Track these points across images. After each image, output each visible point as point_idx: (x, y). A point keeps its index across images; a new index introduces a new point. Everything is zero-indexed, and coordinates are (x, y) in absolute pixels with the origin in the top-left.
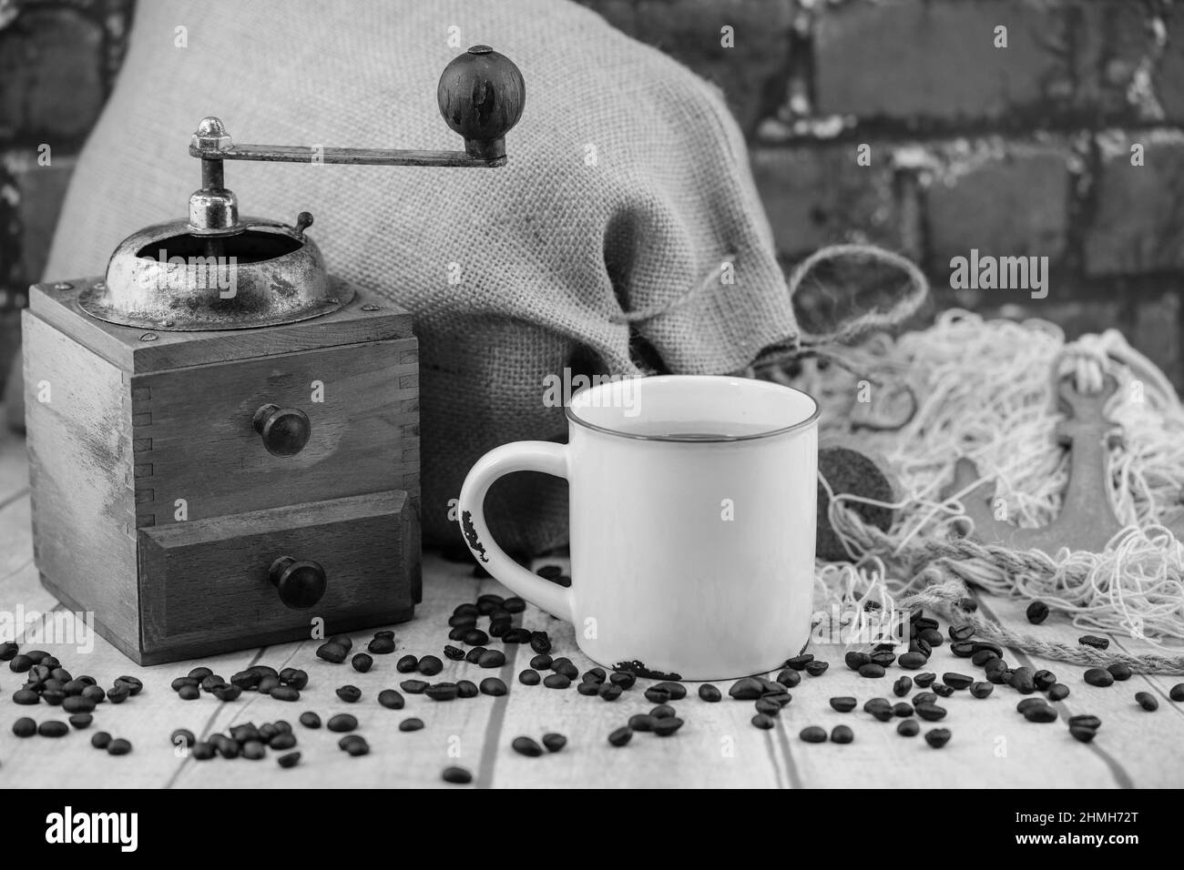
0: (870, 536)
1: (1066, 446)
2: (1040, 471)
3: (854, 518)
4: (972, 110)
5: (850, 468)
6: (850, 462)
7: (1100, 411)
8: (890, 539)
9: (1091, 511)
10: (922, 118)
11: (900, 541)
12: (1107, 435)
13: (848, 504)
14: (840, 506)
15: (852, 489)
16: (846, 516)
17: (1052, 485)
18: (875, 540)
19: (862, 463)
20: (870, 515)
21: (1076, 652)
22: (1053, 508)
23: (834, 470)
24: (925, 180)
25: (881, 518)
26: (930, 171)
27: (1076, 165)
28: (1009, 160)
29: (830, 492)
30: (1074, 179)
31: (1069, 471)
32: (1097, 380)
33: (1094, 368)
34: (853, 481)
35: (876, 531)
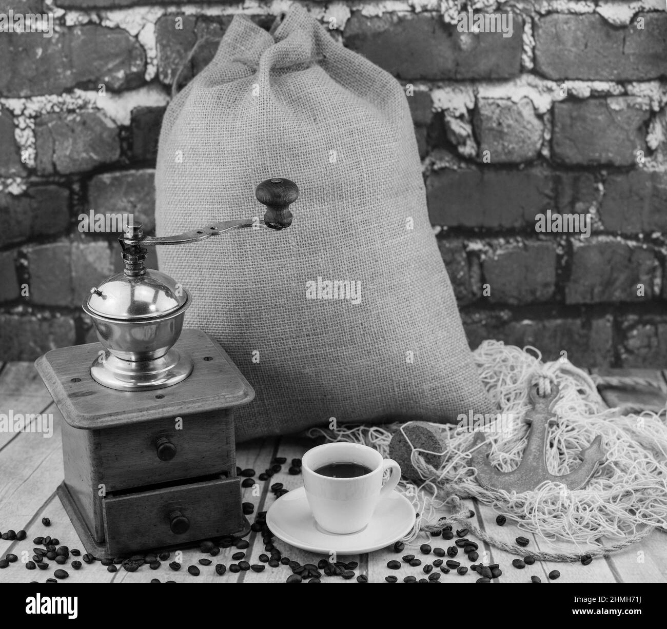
0: (428, 469)
1: (529, 424)
2: (515, 438)
3: (422, 460)
4: (507, 224)
5: (422, 435)
6: (422, 433)
7: (547, 406)
8: (438, 472)
9: (535, 464)
10: (481, 228)
11: (442, 474)
12: (548, 421)
13: (420, 453)
14: (416, 454)
15: (422, 446)
16: (418, 459)
17: (520, 446)
18: (431, 472)
19: (427, 433)
20: (429, 459)
21: (512, 548)
22: (518, 459)
23: (414, 437)
24: (483, 257)
25: (434, 461)
26: (486, 253)
27: (560, 251)
28: (526, 247)
29: (412, 447)
30: (559, 257)
31: (529, 438)
32: (548, 388)
33: (547, 382)
34: (423, 442)
35: (431, 468)
